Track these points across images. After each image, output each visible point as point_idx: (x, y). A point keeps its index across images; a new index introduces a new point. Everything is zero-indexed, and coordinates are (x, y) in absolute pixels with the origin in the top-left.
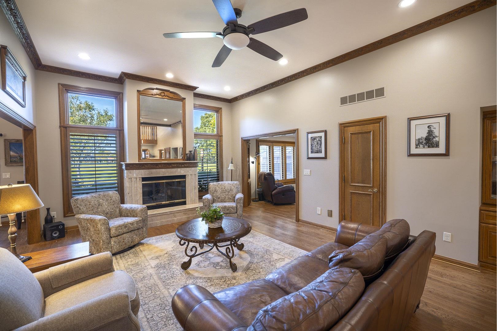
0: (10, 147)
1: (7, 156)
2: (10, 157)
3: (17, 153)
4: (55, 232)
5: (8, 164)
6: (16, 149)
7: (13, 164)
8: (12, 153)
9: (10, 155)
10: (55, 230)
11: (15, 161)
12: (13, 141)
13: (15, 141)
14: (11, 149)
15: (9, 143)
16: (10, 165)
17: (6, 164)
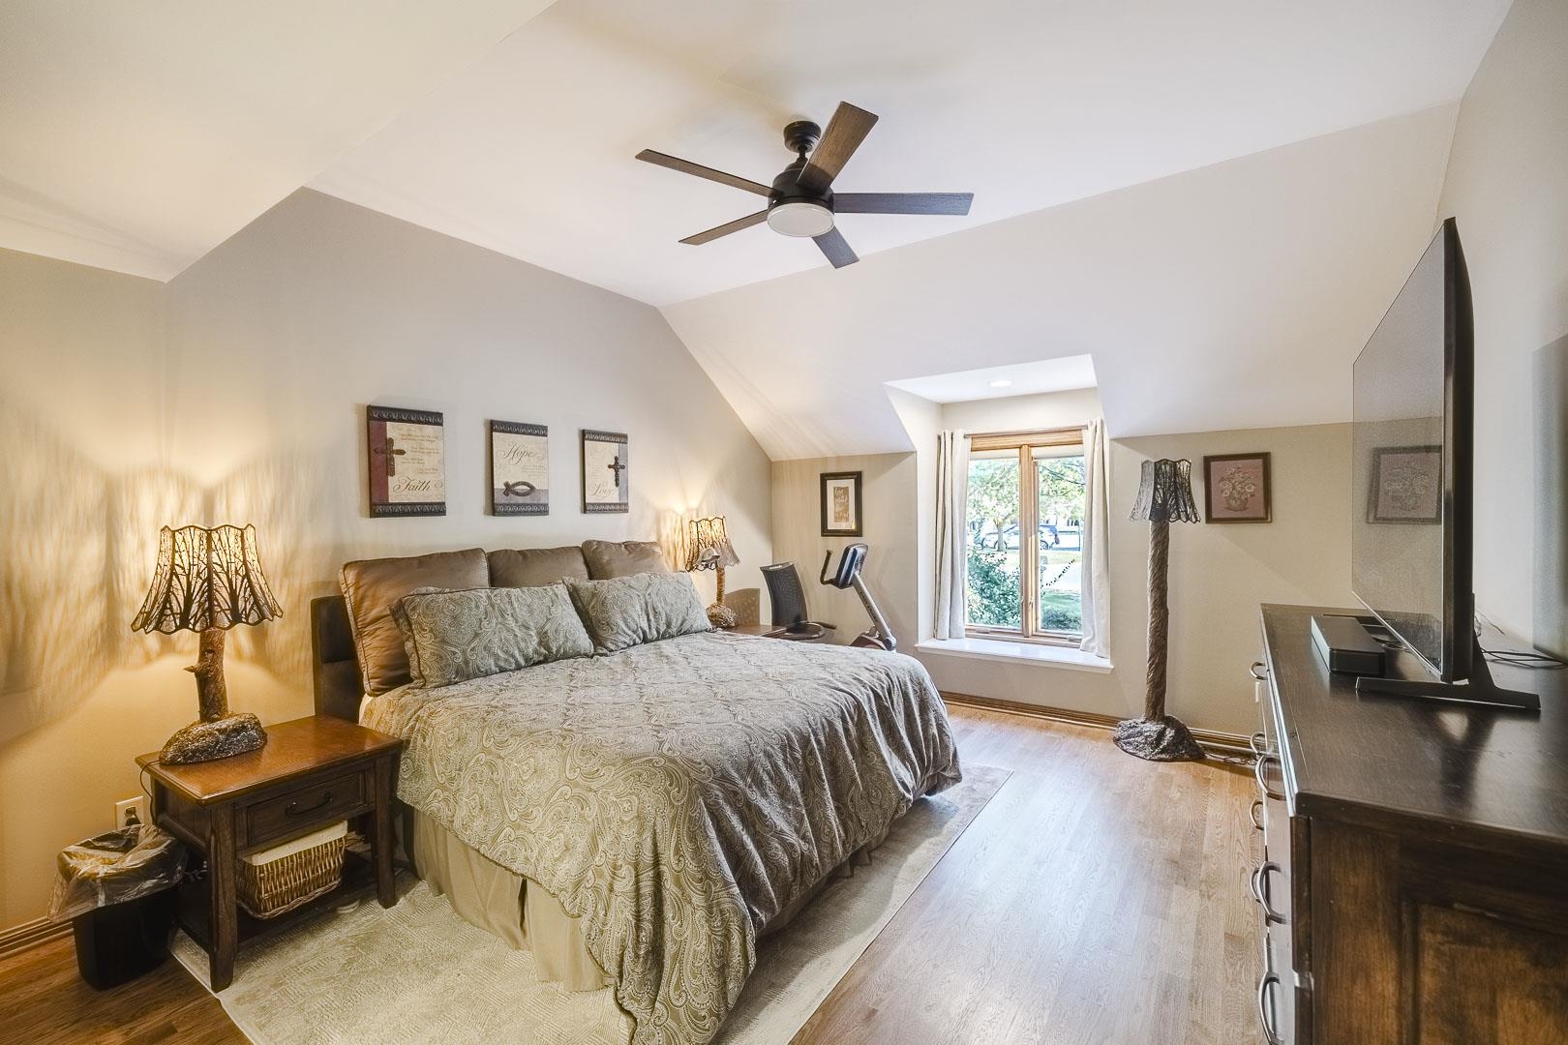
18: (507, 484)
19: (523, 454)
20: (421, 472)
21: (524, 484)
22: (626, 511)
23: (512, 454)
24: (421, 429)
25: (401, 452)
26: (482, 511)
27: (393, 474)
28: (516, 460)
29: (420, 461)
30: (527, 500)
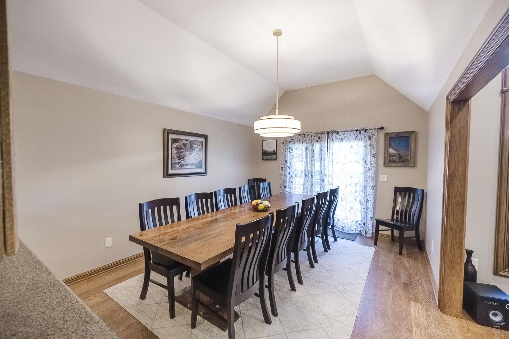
0: (390, 142)
1: (386, 154)
2: (389, 155)
3: (396, 150)
4: (494, 312)
5: (386, 164)
6: (395, 145)
7: (391, 164)
8: (391, 151)
9: (389, 153)
10: (495, 308)
11: (393, 161)
12: (394, 134)
13: (395, 135)
14: (390, 146)
15: (389, 138)
16: (389, 165)
17: (385, 165)
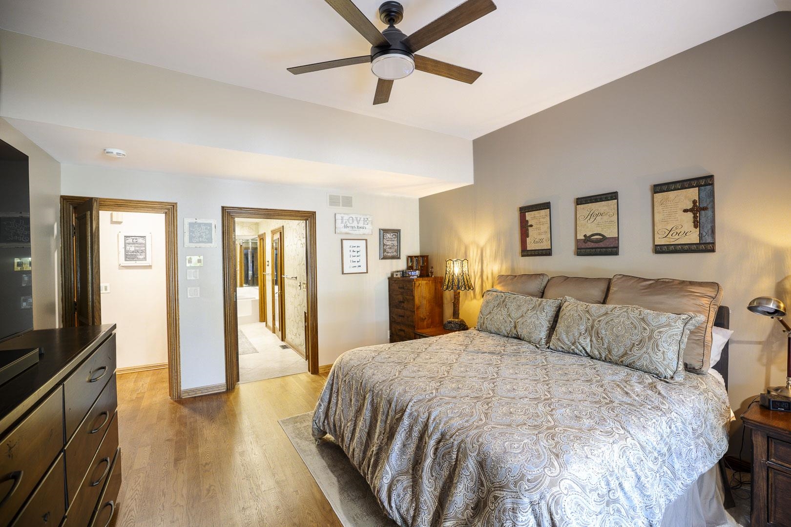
18: (585, 236)
19: (597, 215)
20: (540, 234)
21: (600, 234)
22: (713, 251)
23: (590, 216)
24: (539, 213)
25: (531, 226)
26: (573, 253)
27: (528, 237)
28: (592, 220)
29: (539, 229)
30: (602, 245)
